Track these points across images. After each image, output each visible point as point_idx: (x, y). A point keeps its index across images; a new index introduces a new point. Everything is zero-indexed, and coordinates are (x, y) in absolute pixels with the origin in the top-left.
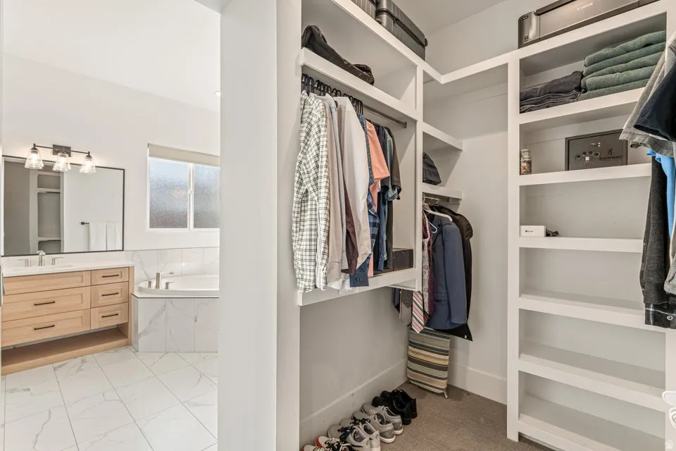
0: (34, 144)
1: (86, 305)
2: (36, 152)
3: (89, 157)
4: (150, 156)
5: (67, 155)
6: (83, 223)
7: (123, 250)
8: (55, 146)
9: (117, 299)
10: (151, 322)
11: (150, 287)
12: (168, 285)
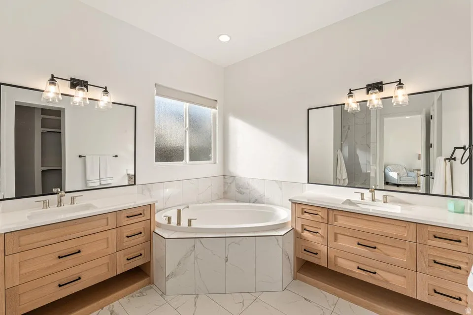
0: (52, 75)
1: (112, 249)
2: (54, 84)
3: (106, 91)
4: (157, 94)
5: (85, 89)
6: (80, 156)
7: (135, 184)
8: (72, 80)
9: (140, 238)
10: (179, 264)
11: (170, 223)
12: (190, 221)
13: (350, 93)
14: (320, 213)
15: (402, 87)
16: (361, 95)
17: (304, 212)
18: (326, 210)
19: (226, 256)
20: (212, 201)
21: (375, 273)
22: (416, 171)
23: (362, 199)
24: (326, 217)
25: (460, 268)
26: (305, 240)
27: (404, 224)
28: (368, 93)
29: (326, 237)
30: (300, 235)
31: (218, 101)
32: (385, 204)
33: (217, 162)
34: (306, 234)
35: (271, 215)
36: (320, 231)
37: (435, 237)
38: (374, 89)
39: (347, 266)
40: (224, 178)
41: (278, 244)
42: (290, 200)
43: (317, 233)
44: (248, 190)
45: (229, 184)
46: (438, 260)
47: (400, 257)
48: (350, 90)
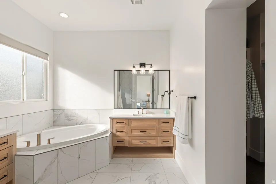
9: (6, 162)
10: (46, 170)
11: (29, 146)
12: (49, 140)
13: (134, 66)
14: (125, 122)
15: (152, 67)
16: (138, 68)
17: (117, 123)
18: (127, 120)
19: (79, 155)
20: (45, 129)
21: (146, 142)
22: (146, 102)
23: (139, 113)
24: (127, 123)
25: (169, 131)
26: (118, 136)
27: (155, 120)
28: (140, 67)
29: (127, 132)
30: (115, 135)
31: (49, 55)
32: (147, 114)
33: (49, 99)
34: (118, 133)
35: (95, 129)
36: (124, 130)
37: (163, 122)
38: (143, 66)
39: (136, 143)
40: (54, 111)
41: (107, 141)
42: (109, 118)
43: (123, 131)
44: (75, 117)
45: (59, 115)
46: (164, 130)
47: (153, 133)
48: (134, 65)
